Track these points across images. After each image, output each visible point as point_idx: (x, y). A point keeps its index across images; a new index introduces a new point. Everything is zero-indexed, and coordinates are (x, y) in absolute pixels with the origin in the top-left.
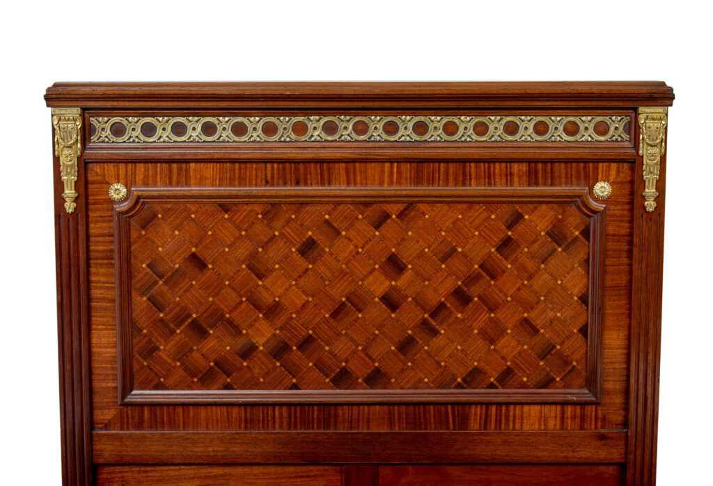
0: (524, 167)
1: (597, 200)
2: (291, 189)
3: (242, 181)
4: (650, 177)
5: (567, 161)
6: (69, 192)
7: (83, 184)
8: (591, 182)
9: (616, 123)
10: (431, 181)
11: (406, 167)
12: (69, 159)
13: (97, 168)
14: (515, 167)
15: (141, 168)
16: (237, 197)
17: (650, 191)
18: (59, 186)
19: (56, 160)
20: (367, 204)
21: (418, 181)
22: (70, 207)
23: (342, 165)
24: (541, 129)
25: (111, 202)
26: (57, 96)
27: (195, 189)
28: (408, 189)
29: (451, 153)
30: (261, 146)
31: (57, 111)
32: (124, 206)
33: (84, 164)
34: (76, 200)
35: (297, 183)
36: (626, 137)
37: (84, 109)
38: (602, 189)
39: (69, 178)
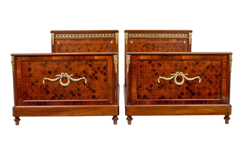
0: (103, 40)
1: (111, 43)
2: (77, 42)
3: (72, 41)
4: (117, 40)
5: (108, 39)
6: (53, 43)
7: (54, 42)
8: (110, 41)
9: (113, 35)
10: (93, 41)
11: (90, 40)
12: (53, 39)
13: (56, 40)
14: (102, 40)
15: (61, 40)
16: (71, 43)
17: (117, 42)
18: (52, 42)
19: (52, 39)
20: (86, 44)
21: (91, 41)
22: (53, 44)
23: (83, 40)
24: (105, 35)
25: (58, 44)
26: (52, 32)
27: (67, 42)
28: (90, 42)
29: (95, 38)
30: (74, 37)
31: (52, 33)
32: (59, 44)
33: (55, 39)
34: (54, 43)
35: (78, 41)
36: (114, 36)
37: (55, 33)
38: (112, 42)
39: (53, 41)
